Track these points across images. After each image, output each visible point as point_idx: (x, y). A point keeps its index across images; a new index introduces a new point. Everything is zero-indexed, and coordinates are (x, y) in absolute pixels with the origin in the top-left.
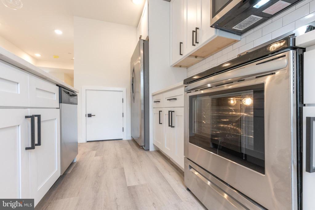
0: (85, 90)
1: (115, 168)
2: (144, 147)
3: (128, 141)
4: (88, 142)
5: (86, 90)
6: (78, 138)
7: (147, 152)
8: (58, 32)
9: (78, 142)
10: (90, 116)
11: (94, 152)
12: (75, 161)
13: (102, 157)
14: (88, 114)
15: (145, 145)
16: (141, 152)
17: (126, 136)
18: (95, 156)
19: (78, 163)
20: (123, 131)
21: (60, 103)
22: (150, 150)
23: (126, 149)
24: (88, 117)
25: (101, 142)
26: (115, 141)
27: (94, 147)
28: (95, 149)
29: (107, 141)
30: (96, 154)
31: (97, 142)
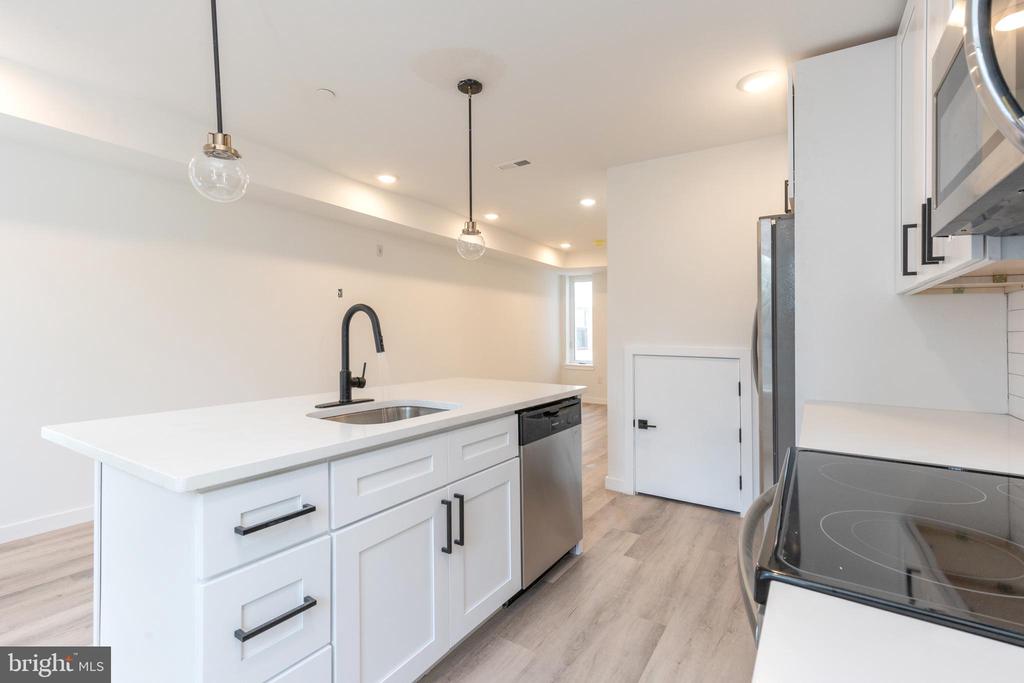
0: (631, 357)
1: (646, 616)
4: (640, 494)
5: (634, 355)
8: (588, 203)
10: (643, 424)
11: (632, 539)
12: (578, 552)
13: (640, 562)
14: (640, 421)
18: (626, 554)
19: (582, 558)
20: (741, 488)
21: (520, 445)
23: (723, 559)
24: (640, 427)
25: (670, 505)
26: (715, 513)
27: (643, 519)
28: (641, 526)
29: (689, 509)
30: (631, 548)
31: (661, 501)
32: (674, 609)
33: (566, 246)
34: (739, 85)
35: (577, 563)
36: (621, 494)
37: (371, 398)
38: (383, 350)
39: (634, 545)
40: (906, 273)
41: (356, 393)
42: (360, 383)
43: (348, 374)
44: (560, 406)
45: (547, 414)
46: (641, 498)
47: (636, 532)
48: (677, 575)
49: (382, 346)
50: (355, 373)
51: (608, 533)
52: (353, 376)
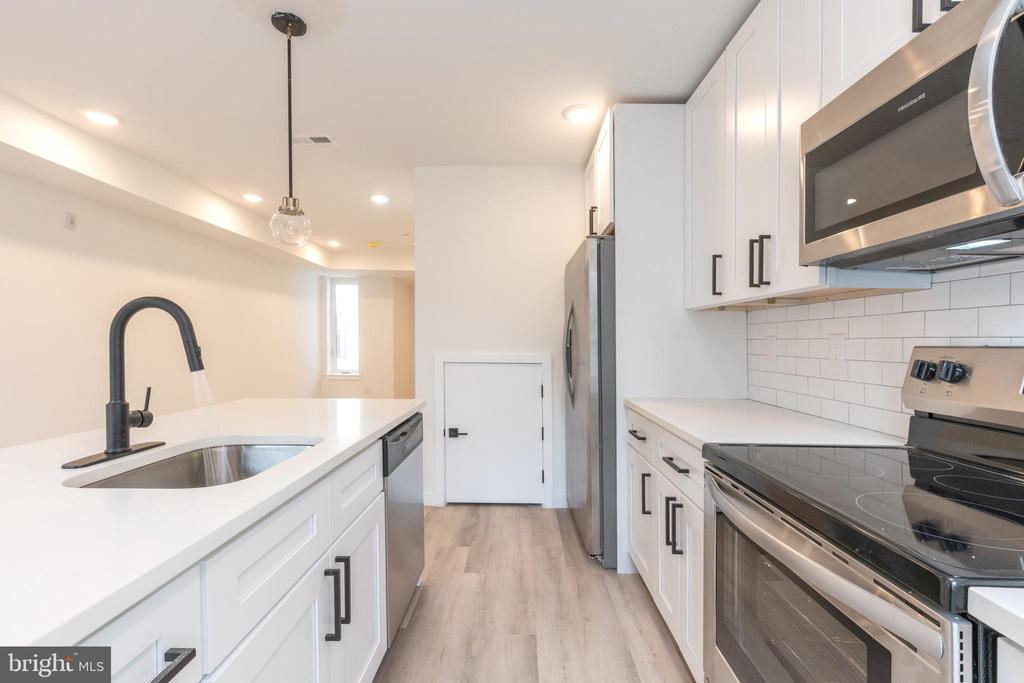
0: (441, 365)
1: (513, 631)
2: (599, 558)
3: (558, 511)
4: (449, 504)
5: (444, 364)
6: (425, 493)
7: (608, 577)
8: (379, 200)
9: (425, 505)
10: (454, 433)
11: (464, 553)
13: (483, 575)
14: (450, 430)
15: (602, 555)
16: (591, 574)
17: (553, 496)
18: (465, 571)
20: (543, 481)
21: (384, 476)
22: (619, 571)
23: (549, 551)
24: (450, 436)
25: (482, 508)
26: (522, 509)
27: (464, 529)
28: (466, 536)
29: (499, 509)
30: (468, 563)
31: (472, 507)
32: (534, 615)
33: (334, 244)
34: (564, 114)
35: (422, 596)
36: (432, 507)
37: (162, 441)
38: (201, 367)
39: (468, 559)
40: (715, 293)
41: (137, 436)
42: (144, 420)
43: (125, 407)
44: (411, 423)
45: (404, 434)
46: (452, 508)
47: (463, 545)
48: (520, 578)
49: (200, 361)
50: (135, 403)
51: (438, 553)
52: (132, 409)
